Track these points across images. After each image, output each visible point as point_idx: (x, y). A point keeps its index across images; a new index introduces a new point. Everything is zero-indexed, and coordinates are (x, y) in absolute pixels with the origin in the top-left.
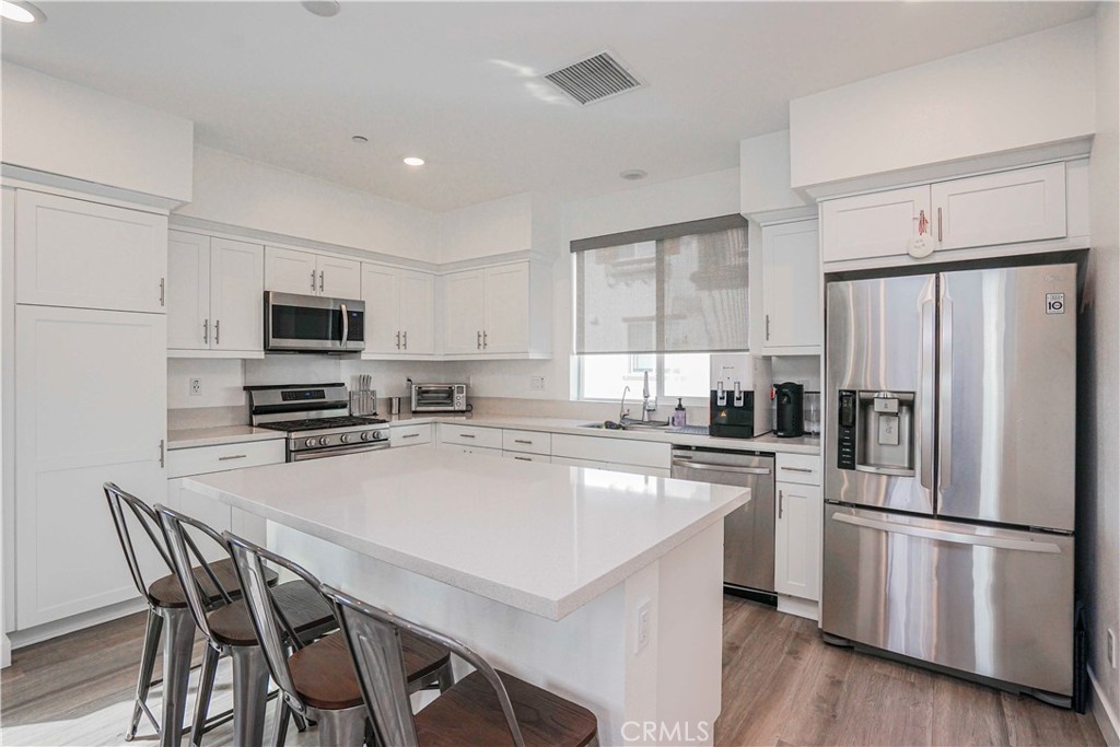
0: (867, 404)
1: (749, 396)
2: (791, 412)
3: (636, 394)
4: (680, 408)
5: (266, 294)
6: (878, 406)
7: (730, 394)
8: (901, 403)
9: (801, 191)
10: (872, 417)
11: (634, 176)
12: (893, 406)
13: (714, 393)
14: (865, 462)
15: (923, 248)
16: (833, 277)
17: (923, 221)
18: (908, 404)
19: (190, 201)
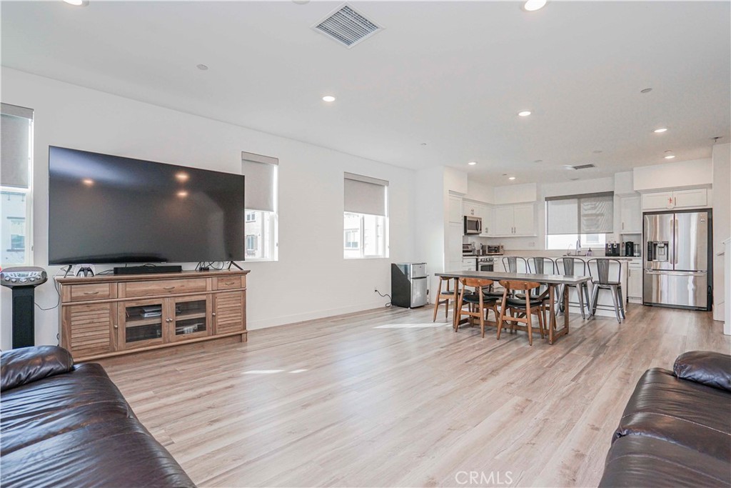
0: (655, 245)
1: (618, 245)
2: (630, 249)
3: (574, 247)
4: (590, 251)
5: (465, 217)
6: (659, 245)
7: (613, 245)
8: (665, 244)
9: (636, 191)
10: (657, 248)
11: (574, 180)
12: (663, 245)
13: (607, 245)
14: (655, 259)
15: (671, 207)
16: (644, 214)
17: (671, 200)
18: (667, 245)
19: (466, 193)
